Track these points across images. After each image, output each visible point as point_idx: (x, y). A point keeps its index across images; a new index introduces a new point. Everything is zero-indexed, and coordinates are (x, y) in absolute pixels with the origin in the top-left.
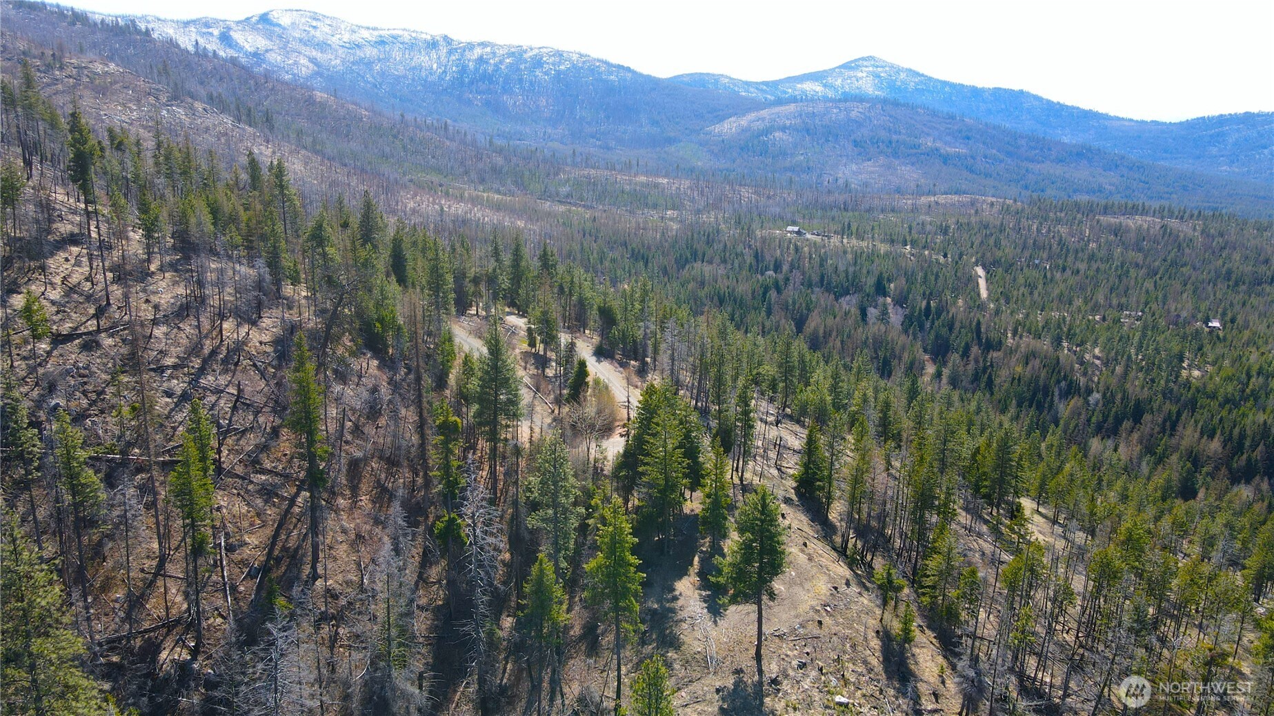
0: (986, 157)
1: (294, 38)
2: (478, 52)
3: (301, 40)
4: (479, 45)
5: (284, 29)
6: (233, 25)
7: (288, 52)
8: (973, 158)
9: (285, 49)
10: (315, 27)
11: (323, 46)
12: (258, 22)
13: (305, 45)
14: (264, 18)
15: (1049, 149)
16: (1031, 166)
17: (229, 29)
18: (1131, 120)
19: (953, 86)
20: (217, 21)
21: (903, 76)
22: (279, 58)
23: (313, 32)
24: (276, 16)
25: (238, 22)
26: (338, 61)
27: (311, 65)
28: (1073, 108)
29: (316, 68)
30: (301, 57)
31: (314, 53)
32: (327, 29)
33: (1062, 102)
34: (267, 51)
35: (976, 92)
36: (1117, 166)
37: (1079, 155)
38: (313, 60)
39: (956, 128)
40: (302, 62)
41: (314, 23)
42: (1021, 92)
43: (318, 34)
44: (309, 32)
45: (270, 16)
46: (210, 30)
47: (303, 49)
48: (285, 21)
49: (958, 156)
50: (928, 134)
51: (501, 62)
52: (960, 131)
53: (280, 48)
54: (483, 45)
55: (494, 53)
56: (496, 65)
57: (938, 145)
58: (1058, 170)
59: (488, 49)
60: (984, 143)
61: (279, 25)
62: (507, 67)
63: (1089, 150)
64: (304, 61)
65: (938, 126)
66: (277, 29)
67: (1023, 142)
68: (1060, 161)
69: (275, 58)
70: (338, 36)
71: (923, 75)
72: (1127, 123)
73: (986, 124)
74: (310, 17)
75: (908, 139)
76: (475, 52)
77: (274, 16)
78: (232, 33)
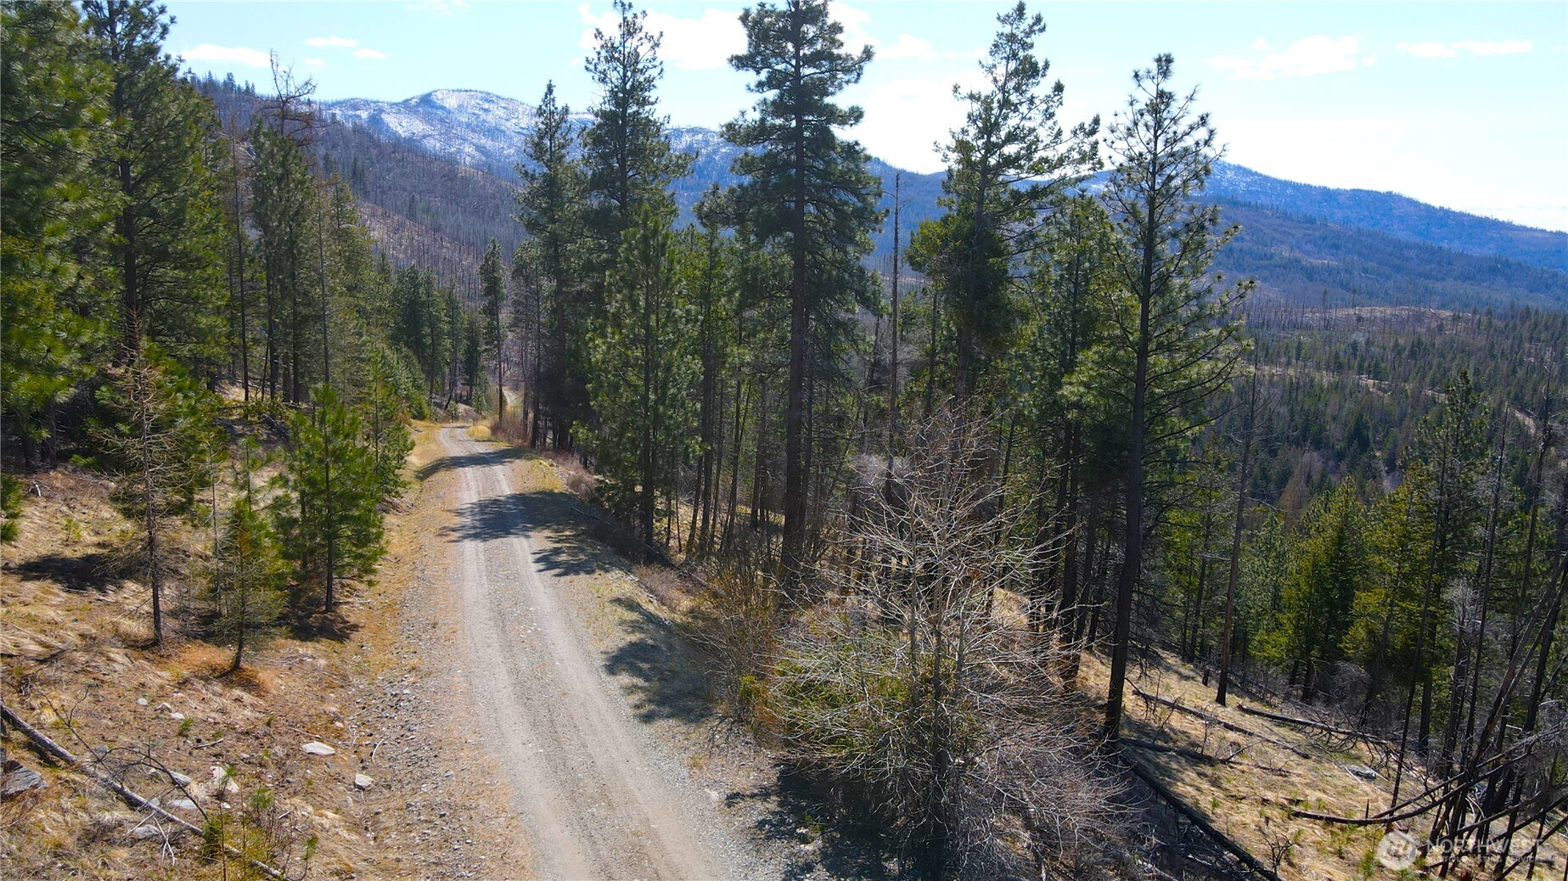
0: (1366, 271)
1: (460, 124)
2: (686, 139)
3: (468, 125)
4: (688, 131)
5: (449, 112)
6: (386, 107)
7: (450, 139)
8: (1348, 271)
9: (447, 136)
10: (486, 110)
11: (494, 132)
12: (418, 105)
13: (473, 131)
14: (426, 100)
15: (1449, 263)
16: (1430, 284)
17: (381, 111)
18: (1543, 231)
19: (1297, 187)
20: (367, 103)
21: (1229, 174)
22: (438, 145)
23: (483, 115)
24: (440, 96)
25: (392, 105)
26: (512, 151)
27: (477, 155)
28: (1462, 215)
29: (484, 158)
30: (466, 145)
31: (483, 141)
32: (501, 113)
33: (1446, 207)
34: (424, 137)
35: (1327, 195)
36: (1548, 287)
37: (1493, 271)
38: (479, 148)
39: (1317, 234)
40: (467, 150)
41: (486, 106)
42: (1389, 194)
43: (490, 118)
44: (478, 116)
45: (433, 97)
46: (358, 112)
47: (470, 136)
48: (451, 103)
49: (1329, 270)
50: (1282, 242)
51: (715, 152)
52: (1324, 239)
53: (440, 134)
54: (693, 131)
55: (707, 142)
56: (708, 155)
57: (1297, 254)
58: (1469, 289)
59: (700, 137)
60: (1359, 254)
61: (443, 108)
62: (722, 158)
63: (1507, 264)
64: (469, 149)
65: (1294, 232)
66: (440, 112)
67: (1412, 254)
68: (1466, 278)
69: (434, 144)
70: (514, 121)
71: (1256, 173)
72: (1539, 235)
73: (1359, 229)
74: (482, 99)
75: (1255, 248)
76: (683, 140)
77: (438, 98)
78: (384, 116)
